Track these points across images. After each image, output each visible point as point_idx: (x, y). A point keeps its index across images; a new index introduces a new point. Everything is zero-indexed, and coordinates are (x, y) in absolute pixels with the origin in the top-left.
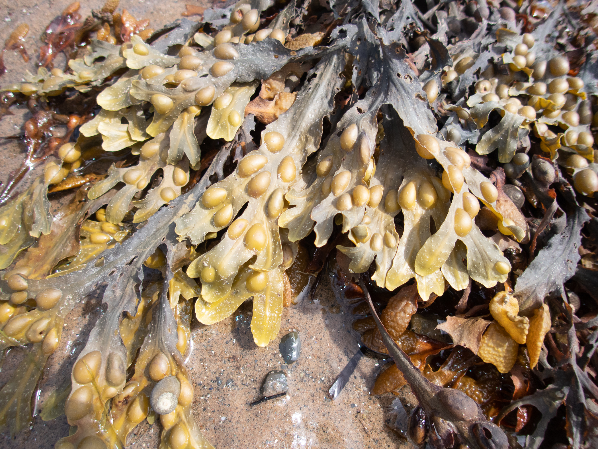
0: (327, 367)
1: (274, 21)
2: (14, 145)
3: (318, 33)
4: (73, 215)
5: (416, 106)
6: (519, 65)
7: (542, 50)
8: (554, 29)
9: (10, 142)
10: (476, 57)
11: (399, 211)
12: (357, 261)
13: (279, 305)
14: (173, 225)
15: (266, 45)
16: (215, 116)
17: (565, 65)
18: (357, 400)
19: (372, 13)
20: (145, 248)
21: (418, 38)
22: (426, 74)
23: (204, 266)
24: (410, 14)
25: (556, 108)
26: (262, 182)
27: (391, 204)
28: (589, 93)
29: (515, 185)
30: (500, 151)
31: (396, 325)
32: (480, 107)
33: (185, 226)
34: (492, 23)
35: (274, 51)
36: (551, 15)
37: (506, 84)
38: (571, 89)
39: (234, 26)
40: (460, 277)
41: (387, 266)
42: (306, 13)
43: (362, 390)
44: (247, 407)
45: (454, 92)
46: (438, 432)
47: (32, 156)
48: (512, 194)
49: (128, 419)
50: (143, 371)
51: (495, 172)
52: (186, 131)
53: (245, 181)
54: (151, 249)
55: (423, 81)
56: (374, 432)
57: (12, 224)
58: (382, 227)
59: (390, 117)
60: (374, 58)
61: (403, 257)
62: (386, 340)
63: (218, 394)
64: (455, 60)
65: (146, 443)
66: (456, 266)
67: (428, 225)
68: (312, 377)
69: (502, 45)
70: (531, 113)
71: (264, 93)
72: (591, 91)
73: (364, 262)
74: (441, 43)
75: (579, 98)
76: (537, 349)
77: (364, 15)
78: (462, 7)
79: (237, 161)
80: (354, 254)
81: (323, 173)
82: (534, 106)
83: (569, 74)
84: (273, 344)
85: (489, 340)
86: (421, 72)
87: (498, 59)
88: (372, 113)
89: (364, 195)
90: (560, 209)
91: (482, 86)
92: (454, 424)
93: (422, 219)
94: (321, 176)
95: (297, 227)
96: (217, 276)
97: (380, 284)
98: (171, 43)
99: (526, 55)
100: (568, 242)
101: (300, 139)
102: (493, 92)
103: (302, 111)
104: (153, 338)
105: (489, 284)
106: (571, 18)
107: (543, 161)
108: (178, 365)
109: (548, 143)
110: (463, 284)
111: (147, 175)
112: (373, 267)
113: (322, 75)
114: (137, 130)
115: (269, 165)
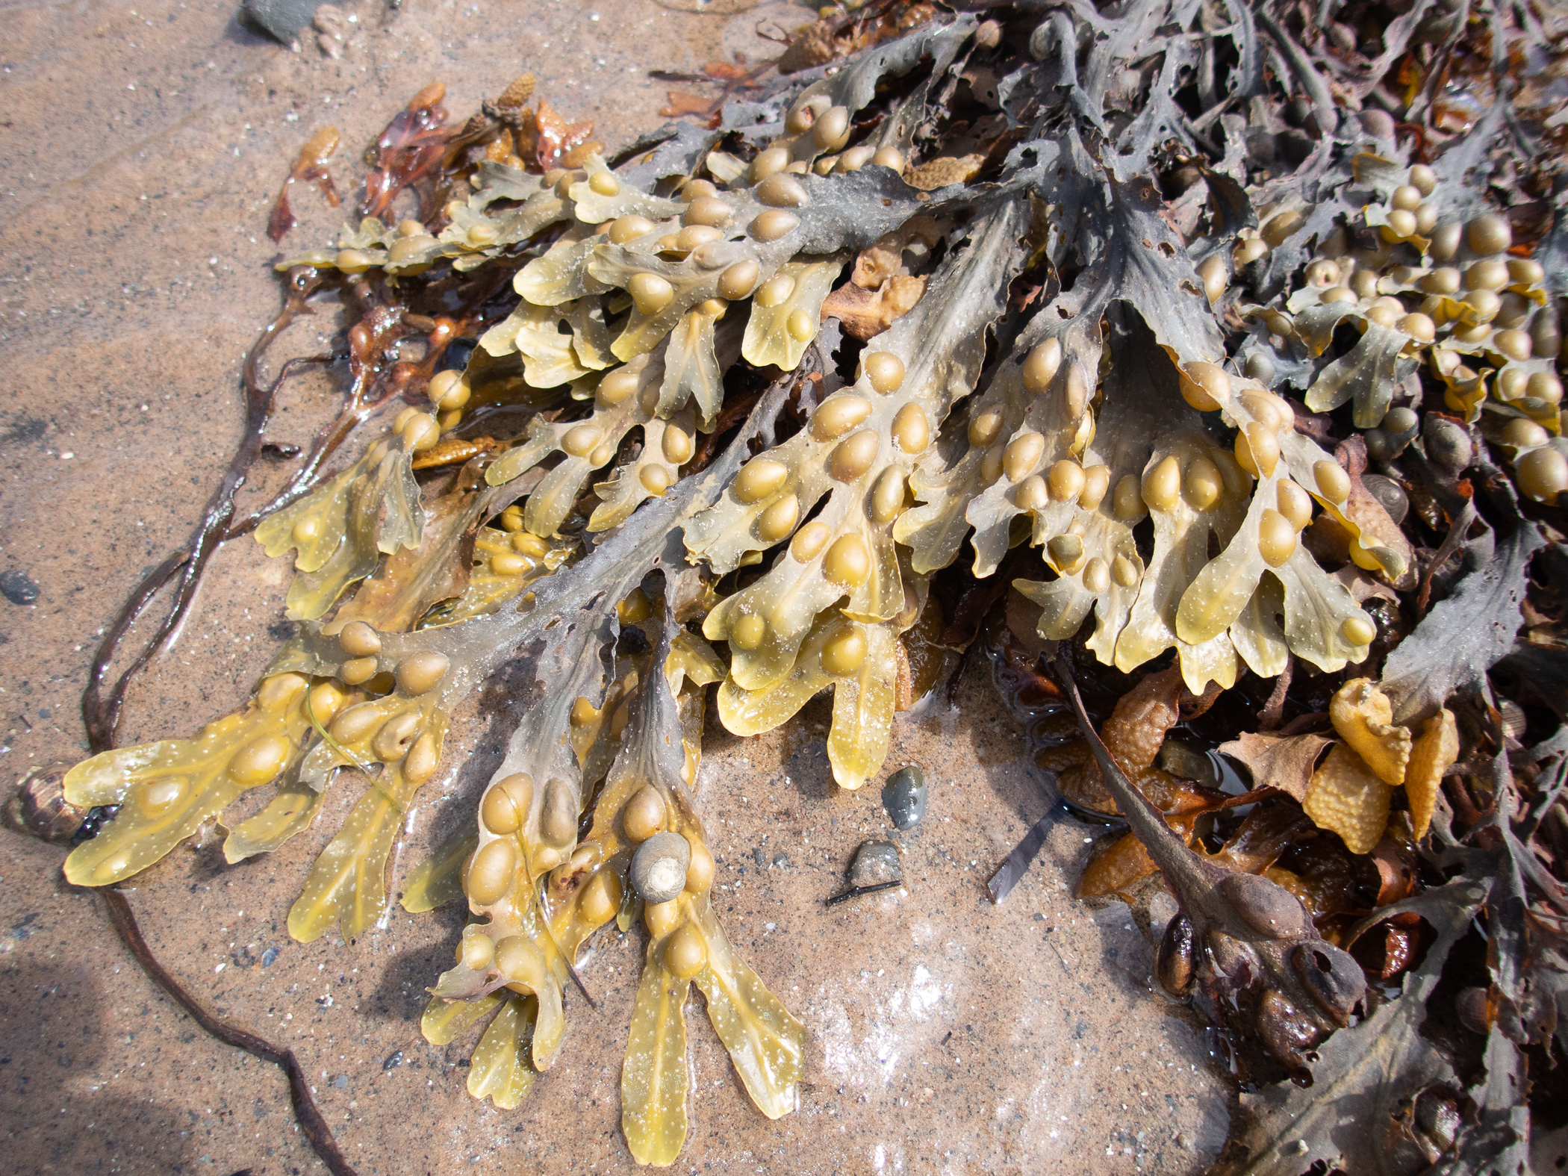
0: (981, 843)
1: (878, 130)
2: (319, 375)
3: (972, 156)
4: (453, 517)
5: (1181, 305)
6: (1401, 230)
7: (1455, 201)
8: (1483, 157)
9: (312, 368)
10: (1308, 212)
11: (1144, 516)
12: (1055, 611)
13: (887, 706)
14: (679, 533)
15: (866, 179)
16: (760, 320)
17: (1501, 231)
18: (1047, 906)
19: (1092, 118)
20: (618, 576)
21: (1180, 172)
22: (1200, 243)
23: (741, 615)
24: (1168, 120)
25: (1479, 319)
26: (861, 451)
27: (1127, 500)
28: (1555, 293)
29: (1390, 476)
30: (1356, 405)
31: (1133, 749)
32: (1316, 313)
33: (702, 536)
34: (1344, 142)
35: (883, 191)
36: (1478, 126)
37: (1374, 268)
38: (1513, 284)
39: (793, 139)
40: (1270, 650)
41: (1120, 621)
42: (947, 115)
43: (1057, 887)
44: (818, 907)
45: (1260, 284)
46: (1219, 963)
47: (361, 398)
48: (1381, 491)
49: (581, 915)
50: (610, 825)
51: (1345, 443)
52: (698, 349)
53: (827, 449)
54: (631, 579)
55: (1195, 257)
56: (1082, 971)
57: (329, 532)
58: (1109, 546)
59: (1124, 328)
60: (1091, 209)
61: (1151, 605)
62: (1112, 777)
63: (758, 881)
64: (1263, 215)
65: (615, 965)
66: (1261, 628)
67: (1203, 544)
68: (952, 859)
69: (1366, 188)
70: (1424, 327)
71: (861, 276)
72: (1560, 288)
73: (1070, 614)
74: (1234, 181)
75: (1532, 302)
76: (1427, 796)
77: (1074, 121)
78: (1278, 107)
79: (804, 411)
80: (1049, 596)
81: (983, 438)
82: (1431, 315)
83: (1510, 253)
84: (869, 789)
85: (1329, 779)
86: (1189, 240)
87: (1356, 217)
88: (1089, 317)
89: (1074, 479)
90: (1481, 519)
91: (1320, 272)
92: (1253, 946)
93: (1192, 531)
94: (978, 445)
95: (930, 546)
96: (768, 635)
97: (1104, 658)
98: (660, 172)
99: (1416, 211)
100: (1498, 588)
101: (936, 370)
102: (1345, 284)
103: (941, 312)
104: (634, 755)
105: (1331, 664)
106: (1522, 134)
107: (1447, 422)
108: (682, 812)
109: (1458, 389)
110: (1276, 665)
111: (611, 438)
112: (1090, 623)
113: (981, 241)
114: (589, 347)
115: (874, 419)
